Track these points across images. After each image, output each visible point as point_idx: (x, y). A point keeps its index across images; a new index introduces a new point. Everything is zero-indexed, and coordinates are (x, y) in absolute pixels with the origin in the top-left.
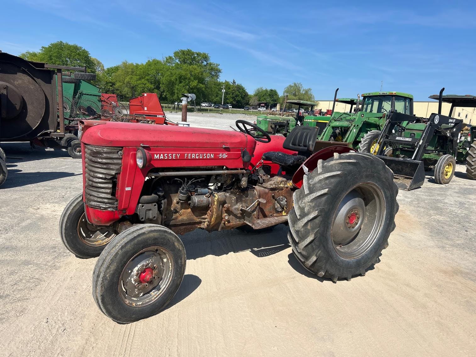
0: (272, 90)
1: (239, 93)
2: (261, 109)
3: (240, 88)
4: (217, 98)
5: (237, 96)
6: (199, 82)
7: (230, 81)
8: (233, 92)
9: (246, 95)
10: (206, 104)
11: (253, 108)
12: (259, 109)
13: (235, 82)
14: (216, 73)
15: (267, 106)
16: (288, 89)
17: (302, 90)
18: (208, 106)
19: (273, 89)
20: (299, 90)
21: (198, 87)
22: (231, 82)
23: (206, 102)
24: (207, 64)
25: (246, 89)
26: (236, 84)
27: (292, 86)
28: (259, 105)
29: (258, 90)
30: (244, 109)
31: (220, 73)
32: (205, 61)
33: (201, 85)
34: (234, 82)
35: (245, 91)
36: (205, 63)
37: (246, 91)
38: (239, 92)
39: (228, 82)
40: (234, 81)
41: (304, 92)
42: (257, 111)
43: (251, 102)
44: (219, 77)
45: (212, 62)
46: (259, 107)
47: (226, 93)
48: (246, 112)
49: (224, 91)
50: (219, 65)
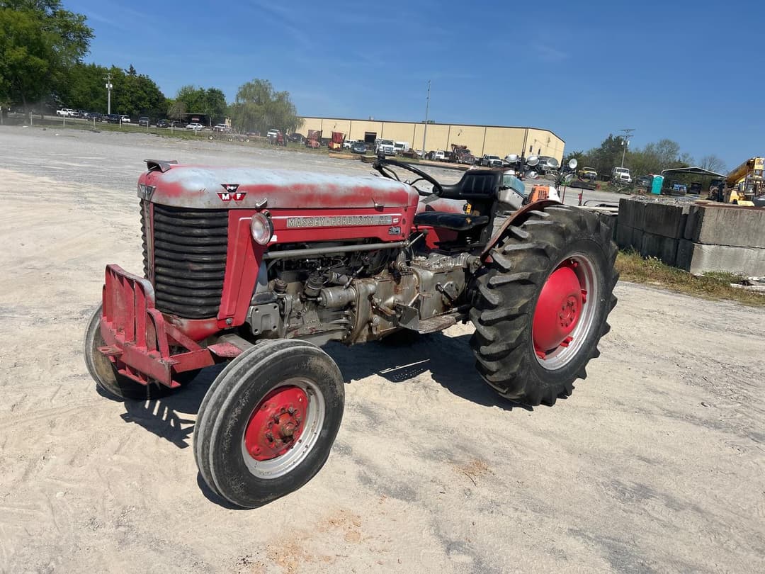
0: (212, 91)
1: (145, 94)
2: (194, 127)
3: (145, 84)
4: (95, 102)
5: (141, 99)
6: (30, 52)
7: (125, 68)
8: (132, 90)
9: (160, 98)
10: (70, 112)
11: (176, 125)
12: (189, 126)
13: (135, 71)
14: (79, 36)
15: (204, 121)
16: (245, 90)
17: (272, 94)
18: (74, 117)
19: (216, 88)
20: (267, 95)
21: (30, 63)
22: (126, 71)
23: (69, 107)
24: (55, 14)
25: (159, 87)
26: (138, 75)
27: (253, 86)
28: (189, 120)
29: (184, 90)
30: (155, 126)
31: (90, 39)
32: (49, 6)
33: (38, 59)
34: (132, 71)
35: (156, 89)
36: (50, 11)
37: (159, 90)
38: (145, 92)
39: (118, 70)
40: (132, 68)
41: (275, 99)
42: (185, 129)
43: (171, 111)
44: (87, 46)
45: (66, 10)
46: (189, 124)
47: (117, 91)
48: (160, 130)
49: (111, 86)
50: (85, 18)
